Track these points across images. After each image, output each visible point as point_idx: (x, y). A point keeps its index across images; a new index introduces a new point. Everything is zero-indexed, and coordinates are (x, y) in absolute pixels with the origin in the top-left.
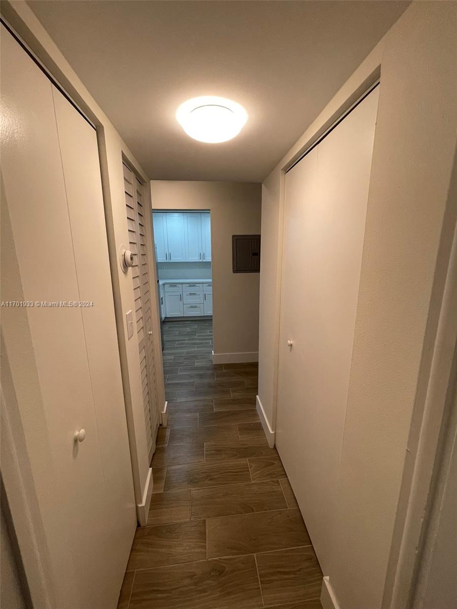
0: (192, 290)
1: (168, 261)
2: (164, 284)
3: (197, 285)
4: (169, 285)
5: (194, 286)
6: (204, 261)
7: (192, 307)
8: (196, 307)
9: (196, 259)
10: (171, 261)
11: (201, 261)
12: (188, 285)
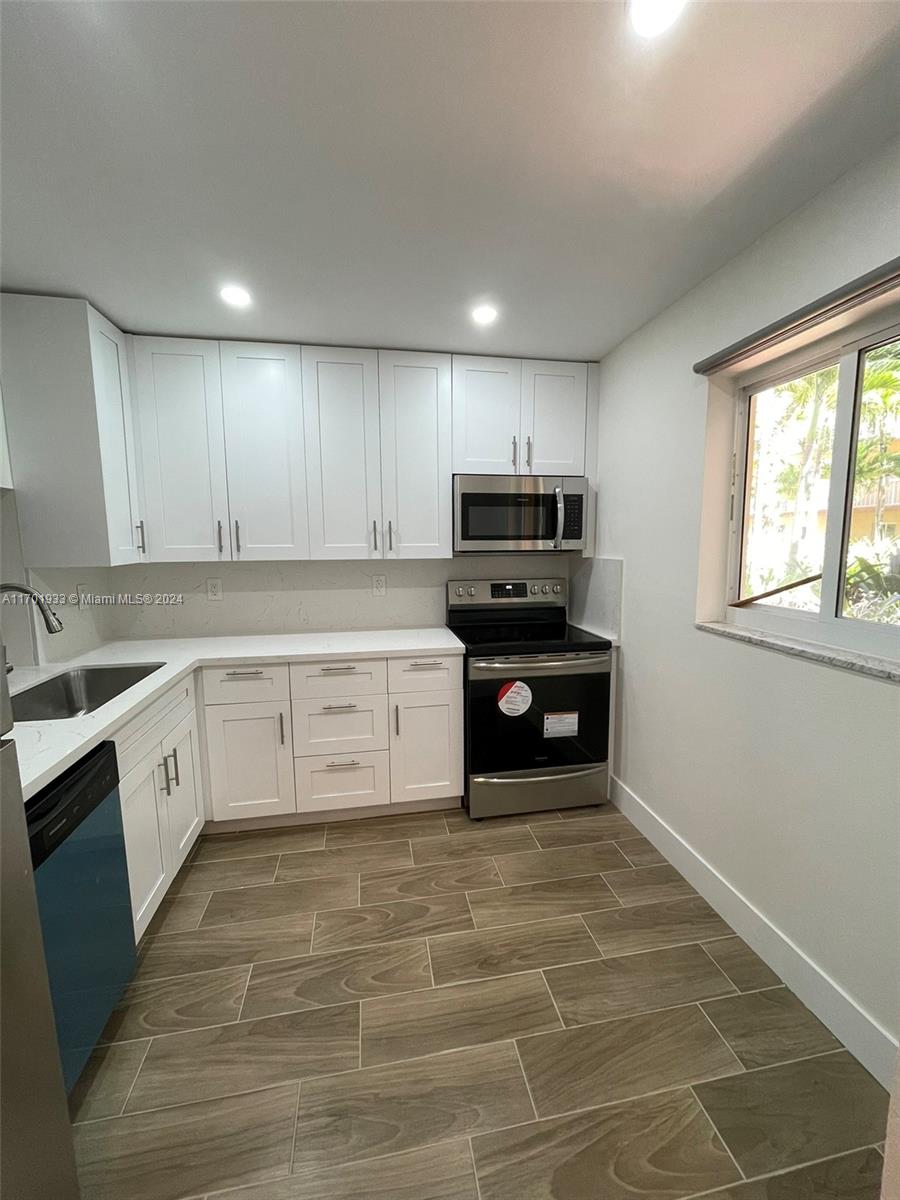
0: (337, 690)
1: (226, 557)
2: (198, 670)
3: (359, 667)
4: (222, 673)
5: (349, 671)
6: (391, 556)
7: (333, 768)
8: (352, 766)
9: (356, 548)
10: (244, 557)
11: (377, 556)
12: (317, 668)
